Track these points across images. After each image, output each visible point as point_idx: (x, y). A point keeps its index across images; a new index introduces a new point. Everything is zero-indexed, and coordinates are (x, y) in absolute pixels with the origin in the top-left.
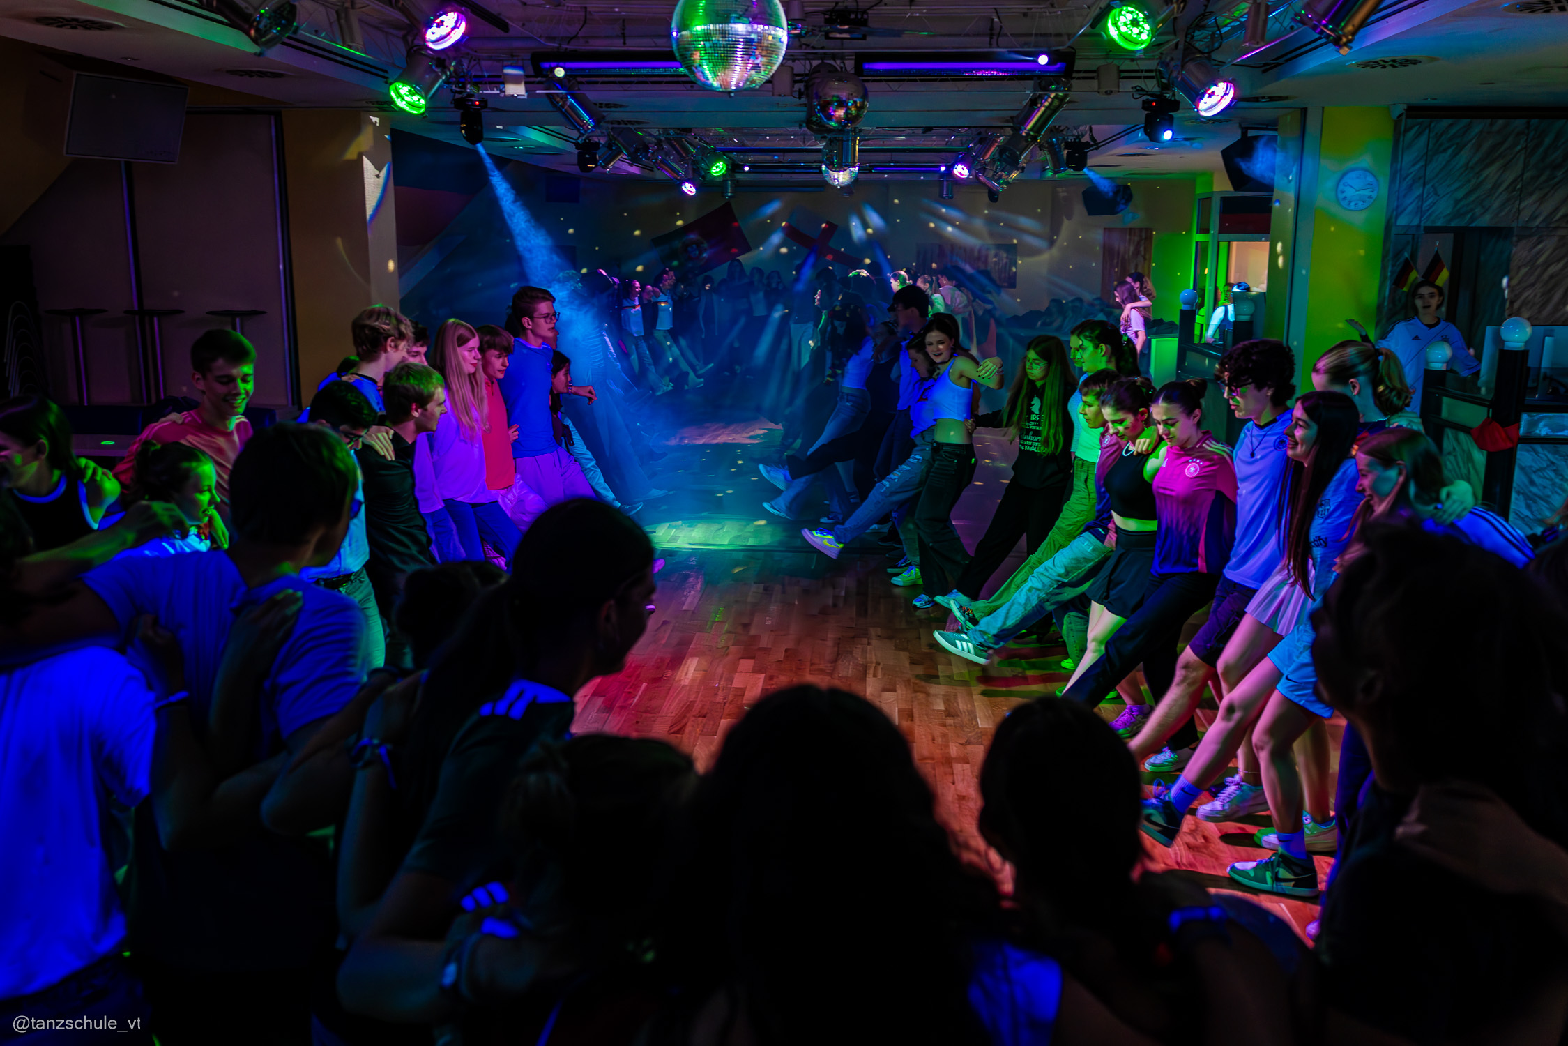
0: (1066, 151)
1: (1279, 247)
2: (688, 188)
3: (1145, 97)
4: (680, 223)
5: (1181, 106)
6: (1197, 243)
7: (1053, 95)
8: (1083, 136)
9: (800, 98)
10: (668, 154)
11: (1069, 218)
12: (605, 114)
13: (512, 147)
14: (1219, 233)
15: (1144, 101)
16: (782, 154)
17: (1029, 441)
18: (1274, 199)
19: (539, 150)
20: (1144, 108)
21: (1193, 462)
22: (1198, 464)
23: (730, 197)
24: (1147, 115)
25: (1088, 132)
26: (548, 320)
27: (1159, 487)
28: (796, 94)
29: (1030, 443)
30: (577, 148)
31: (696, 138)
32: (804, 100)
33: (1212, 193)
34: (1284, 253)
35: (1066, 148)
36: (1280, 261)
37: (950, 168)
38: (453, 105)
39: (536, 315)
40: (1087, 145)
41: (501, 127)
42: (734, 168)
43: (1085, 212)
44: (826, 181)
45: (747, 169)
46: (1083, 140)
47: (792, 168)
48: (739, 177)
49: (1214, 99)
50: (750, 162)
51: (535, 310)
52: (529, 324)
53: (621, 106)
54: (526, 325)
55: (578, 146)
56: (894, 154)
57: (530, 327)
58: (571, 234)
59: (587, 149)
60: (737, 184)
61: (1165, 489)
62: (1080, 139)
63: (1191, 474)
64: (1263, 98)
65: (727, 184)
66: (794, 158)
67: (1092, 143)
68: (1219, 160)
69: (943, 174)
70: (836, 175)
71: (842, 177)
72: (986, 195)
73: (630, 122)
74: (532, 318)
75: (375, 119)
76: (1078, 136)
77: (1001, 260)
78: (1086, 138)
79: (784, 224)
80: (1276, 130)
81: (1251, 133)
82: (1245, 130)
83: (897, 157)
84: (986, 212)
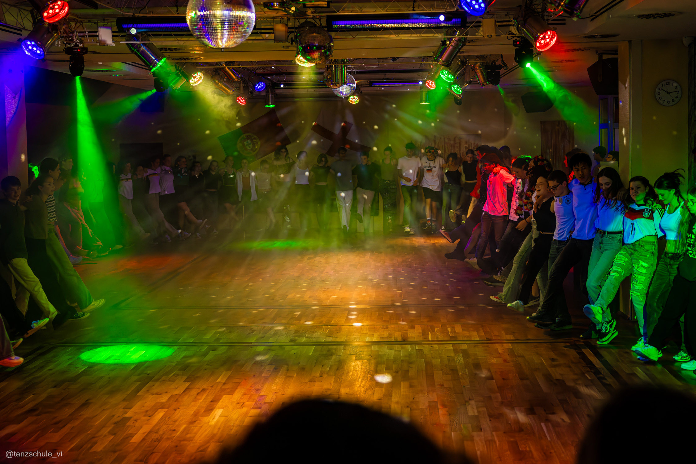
2: (241, 101)
3: (515, 39)
7: (456, 38)
8: (497, 60)
9: (292, 43)
11: (516, 115)
12: (167, 54)
14: (614, 122)
15: (513, 41)
18: (619, 100)
19: (131, 77)
20: (514, 44)
23: (272, 105)
24: (516, 50)
25: (501, 58)
28: (290, 40)
30: (154, 76)
35: (486, 69)
37: (424, 83)
38: (64, 51)
40: (500, 67)
42: (271, 86)
44: (334, 93)
45: (282, 86)
46: (497, 63)
48: (277, 91)
50: (285, 81)
53: (179, 49)
55: (153, 74)
59: (160, 77)
60: (277, 96)
65: (269, 96)
67: (503, 66)
69: (422, 86)
70: (340, 89)
71: (345, 90)
72: (454, 101)
73: (188, 59)
76: (494, 62)
77: (470, 145)
78: (499, 63)
79: (314, 124)
80: (617, 54)
81: (605, 57)
82: (600, 55)
83: (388, 75)
84: (458, 112)
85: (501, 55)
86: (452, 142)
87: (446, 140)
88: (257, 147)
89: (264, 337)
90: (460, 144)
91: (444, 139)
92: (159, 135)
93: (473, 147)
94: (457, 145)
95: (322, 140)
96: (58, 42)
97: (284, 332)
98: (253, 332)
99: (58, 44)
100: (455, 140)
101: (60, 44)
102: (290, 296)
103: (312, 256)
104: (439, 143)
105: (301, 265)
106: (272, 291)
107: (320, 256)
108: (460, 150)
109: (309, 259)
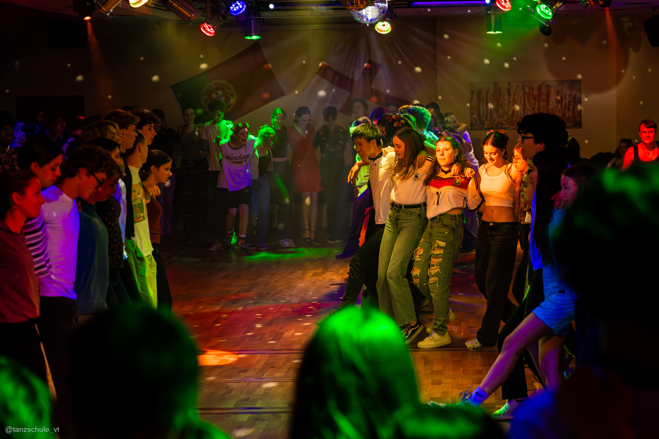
11: (636, 50)
42: (256, 6)
44: (353, 18)
45: (272, 6)
48: (264, 15)
65: (251, 23)
69: (489, 7)
71: (370, 13)
77: (564, 98)
79: (321, 64)
84: (546, 45)
86: (536, 92)
87: (527, 90)
88: (232, 101)
89: (247, 399)
90: (548, 95)
91: (524, 88)
92: (79, 82)
93: (569, 101)
94: (544, 97)
95: (334, 90)
97: (280, 391)
98: (231, 392)
100: (540, 88)
102: (286, 335)
103: (320, 271)
104: (515, 94)
105: (303, 285)
106: (258, 326)
107: (332, 271)
108: (548, 104)
109: (314, 275)
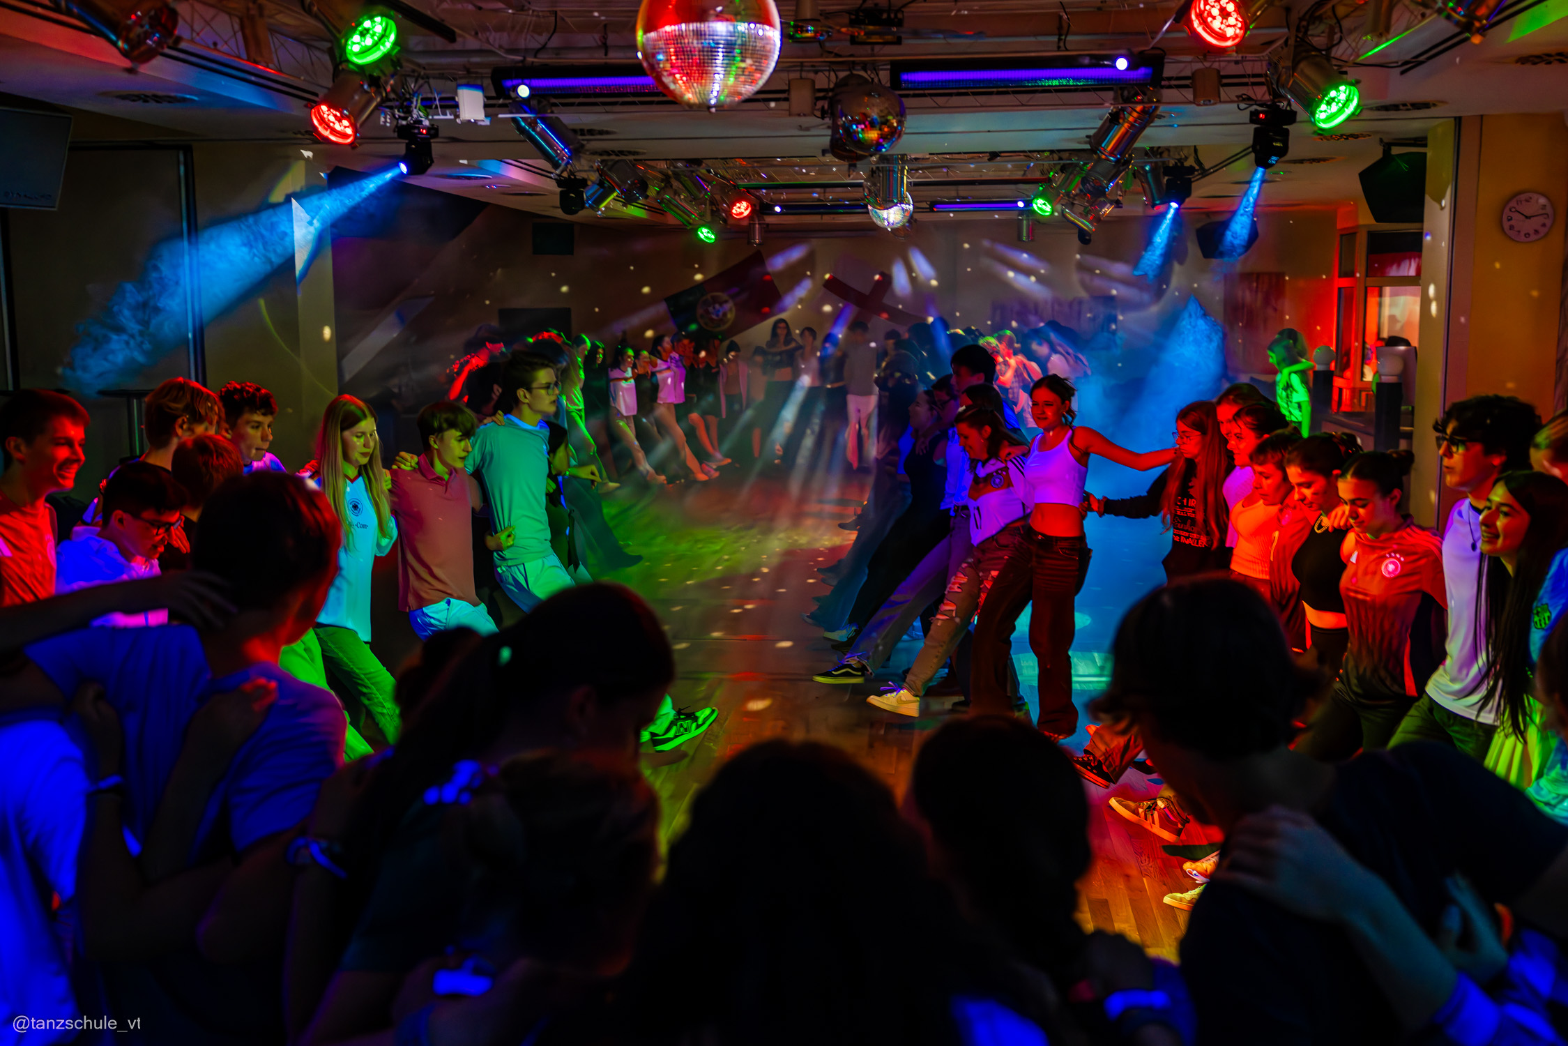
0: (1166, 178)
1: (1432, 290)
2: (706, 234)
3: (1254, 108)
4: (699, 277)
5: (1299, 118)
6: (1340, 289)
7: (1139, 108)
8: (1186, 158)
9: (823, 118)
10: (676, 193)
11: (1181, 263)
12: (585, 142)
13: (483, 186)
14: (1367, 276)
15: (1251, 112)
16: (822, 190)
17: (1187, 531)
18: (1425, 231)
19: (517, 191)
20: (1252, 121)
21: (1391, 557)
22: (1399, 560)
23: (758, 245)
24: (1256, 130)
25: (1193, 155)
26: (550, 391)
27: (1348, 589)
28: (818, 114)
29: (1187, 534)
30: (559, 186)
31: (709, 172)
32: (827, 120)
33: (1357, 227)
34: (1437, 298)
35: (1165, 174)
36: (1434, 308)
37: (1028, 204)
38: (396, 135)
39: (535, 385)
40: (1191, 170)
41: (465, 162)
42: (761, 209)
43: (1199, 253)
45: (778, 209)
46: (1187, 164)
47: (834, 208)
48: (769, 220)
49: (1334, 108)
50: (784, 201)
51: (533, 380)
52: (526, 397)
53: (607, 133)
54: (522, 399)
55: (560, 182)
56: (961, 187)
57: (527, 401)
58: (564, 294)
59: (571, 188)
60: (767, 229)
61: (1356, 592)
62: (1182, 163)
63: (1389, 573)
64: (1404, 105)
65: (754, 228)
66: (836, 196)
67: (1197, 167)
68: (1357, 187)
69: (1021, 211)
70: (884, 213)
71: (893, 216)
72: (1076, 236)
73: (621, 153)
74: (529, 389)
75: (307, 154)
76: (1179, 160)
78: (1190, 162)
79: (827, 276)
80: (1425, 145)
81: (1395, 151)
82: (1387, 147)
83: (964, 191)
85: (1195, 147)
88: (729, 316)
95: (841, 305)
96: (385, 118)
99: (385, 122)
100: (1070, 304)
101: (388, 120)
